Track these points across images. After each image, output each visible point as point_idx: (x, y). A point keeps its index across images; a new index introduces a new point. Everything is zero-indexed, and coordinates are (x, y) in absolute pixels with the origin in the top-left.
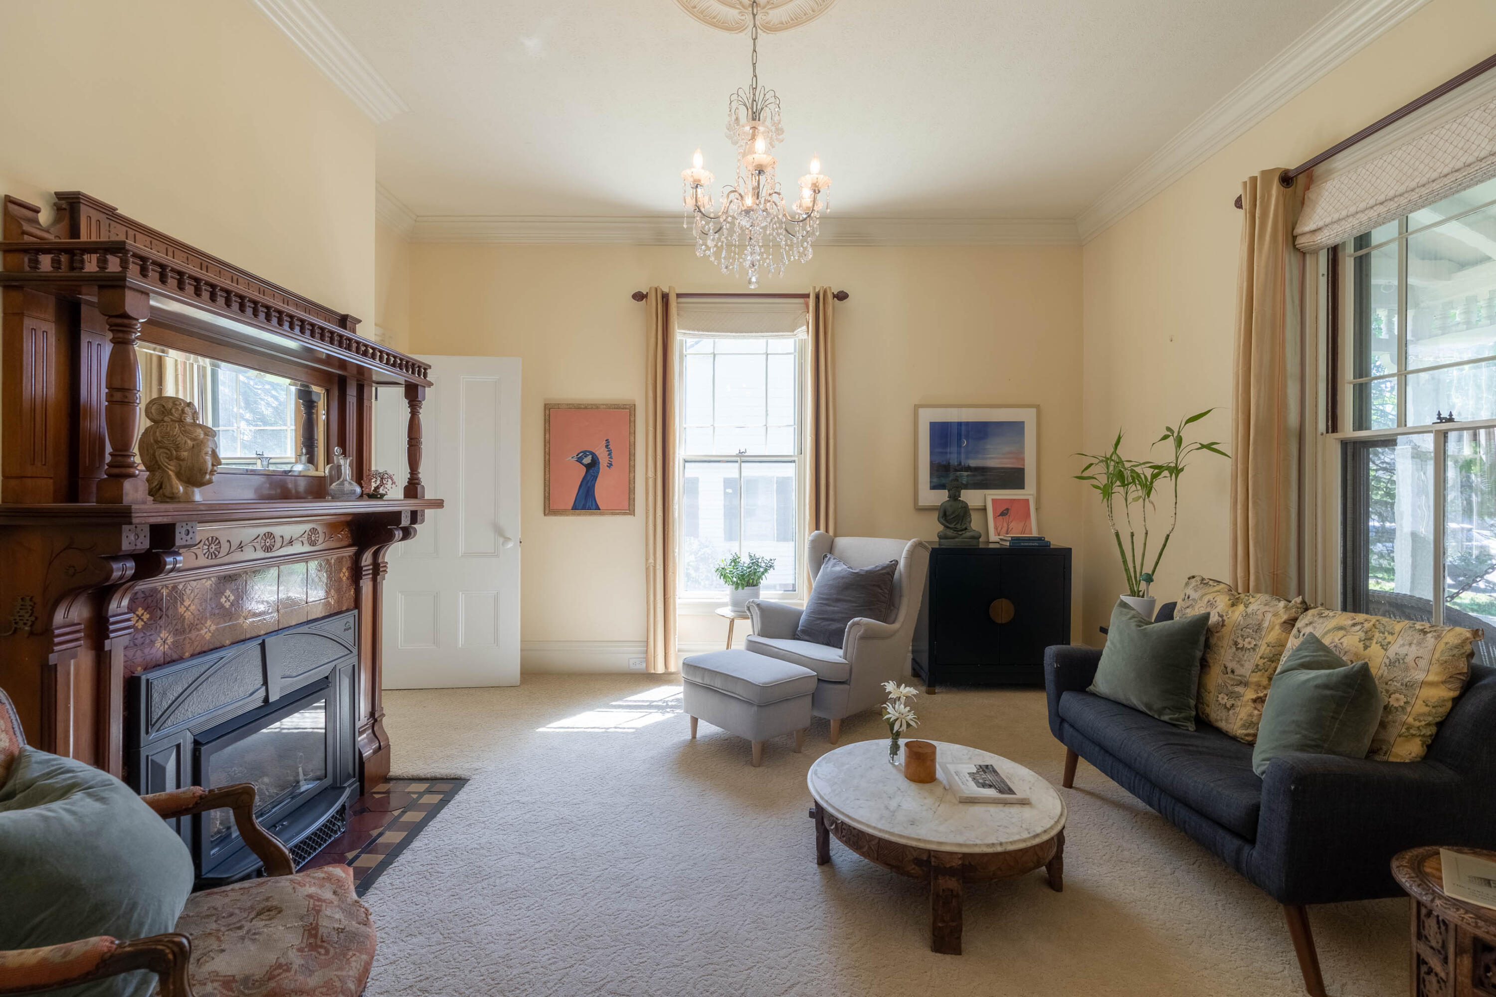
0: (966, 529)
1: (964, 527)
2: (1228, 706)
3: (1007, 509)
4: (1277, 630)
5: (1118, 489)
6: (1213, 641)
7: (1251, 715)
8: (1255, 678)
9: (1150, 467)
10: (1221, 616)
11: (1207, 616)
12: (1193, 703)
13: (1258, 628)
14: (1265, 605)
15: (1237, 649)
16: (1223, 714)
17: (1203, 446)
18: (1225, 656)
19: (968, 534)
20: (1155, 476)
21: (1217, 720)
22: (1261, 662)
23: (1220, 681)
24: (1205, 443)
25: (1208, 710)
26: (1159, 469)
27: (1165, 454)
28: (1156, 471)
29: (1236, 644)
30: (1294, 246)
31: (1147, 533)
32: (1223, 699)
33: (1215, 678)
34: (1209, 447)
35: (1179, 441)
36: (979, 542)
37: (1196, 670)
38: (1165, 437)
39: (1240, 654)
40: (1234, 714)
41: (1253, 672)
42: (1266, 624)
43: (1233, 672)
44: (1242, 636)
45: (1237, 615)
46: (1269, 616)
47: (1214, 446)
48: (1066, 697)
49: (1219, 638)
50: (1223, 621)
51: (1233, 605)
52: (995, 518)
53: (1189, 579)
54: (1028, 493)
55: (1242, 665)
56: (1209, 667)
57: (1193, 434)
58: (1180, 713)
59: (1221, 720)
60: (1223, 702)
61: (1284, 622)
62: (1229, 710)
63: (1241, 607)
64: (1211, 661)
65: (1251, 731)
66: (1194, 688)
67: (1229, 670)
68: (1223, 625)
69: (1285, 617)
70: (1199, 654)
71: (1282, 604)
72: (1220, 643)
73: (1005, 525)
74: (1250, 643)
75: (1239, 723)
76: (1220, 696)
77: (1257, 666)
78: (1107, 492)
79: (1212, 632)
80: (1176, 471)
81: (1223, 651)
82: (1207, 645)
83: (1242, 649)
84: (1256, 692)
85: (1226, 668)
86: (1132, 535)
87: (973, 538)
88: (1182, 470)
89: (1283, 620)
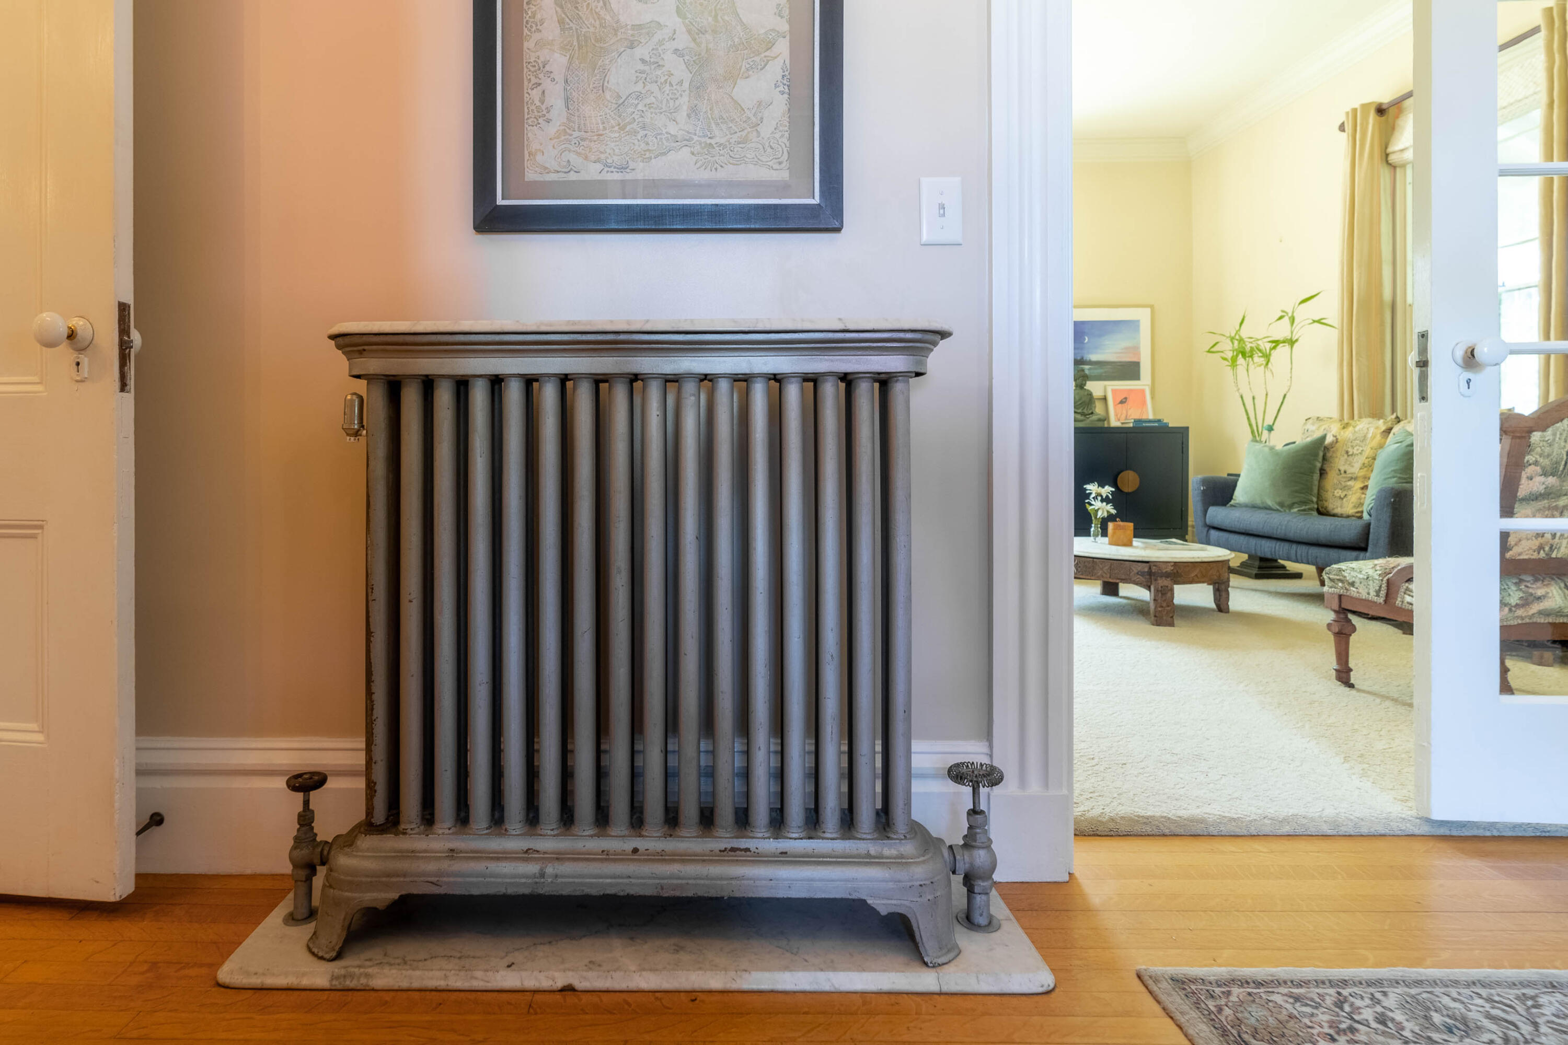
0: (1092, 413)
1: (1090, 412)
2: (1342, 496)
3: (1126, 398)
4: (1378, 437)
5: (1240, 360)
6: (1328, 455)
7: (1360, 499)
8: (1362, 473)
9: (1269, 342)
10: (1335, 436)
11: (1324, 438)
12: (1315, 499)
13: (1364, 438)
14: (1369, 424)
15: (1348, 456)
16: (1339, 503)
17: (1314, 321)
18: (1339, 462)
19: (1094, 417)
20: (1274, 348)
21: (1333, 509)
22: (1366, 461)
23: (1335, 481)
24: (1316, 319)
25: (1326, 504)
26: (1276, 343)
27: (1282, 330)
28: (1274, 344)
29: (1347, 452)
30: (1387, 161)
31: (1267, 395)
32: (1338, 493)
33: (1332, 478)
34: (1319, 322)
35: (1292, 320)
36: (1104, 424)
37: (1316, 476)
38: (1281, 318)
39: (1350, 458)
40: (1347, 501)
41: (1361, 469)
42: (1370, 435)
43: (1345, 472)
44: (1352, 446)
45: (1348, 434)
46: (1372, 430)
47: (1323, 321)
48: (1212, 510)
49: (1334, 452)
50: (1337, 439)
51: (1344, 428)
52: (1115, 406)
53: (1306, 420)
54: (1144, 382)
55: (1353, 466)
56: (1327, 473)
57: (1305, 313)
58: (1306, 505)
59: (1337, 507)
60: (1338, 495)
61: (1384, 431)
62: (1342, 499)
63: (1351, 429)
64: (1328, 470)
65: (1360, 509)
66: (1315, 491)
67: (1342, 472)
68: (1337, 442)
69: (1383, 428)
70: (1319, 465)
71: (1381, 421)
72: (1334, 455)
73: (1124, 412)
74: (1358, 450)
75: (1351, 505)
76: (1336, 492)
77: (1364, 464)
78: (1233, 363)
79: (1328, 449)
80: (1291, 342)
81: (1337, 460)
82: (1324, 459)
83: (1352, 455)
84: (1363, 482)
85: (1340, 470)
86: (1254, 398)
87: (1099, 420)
88: (1297, 340)
89: (1382, 430)
